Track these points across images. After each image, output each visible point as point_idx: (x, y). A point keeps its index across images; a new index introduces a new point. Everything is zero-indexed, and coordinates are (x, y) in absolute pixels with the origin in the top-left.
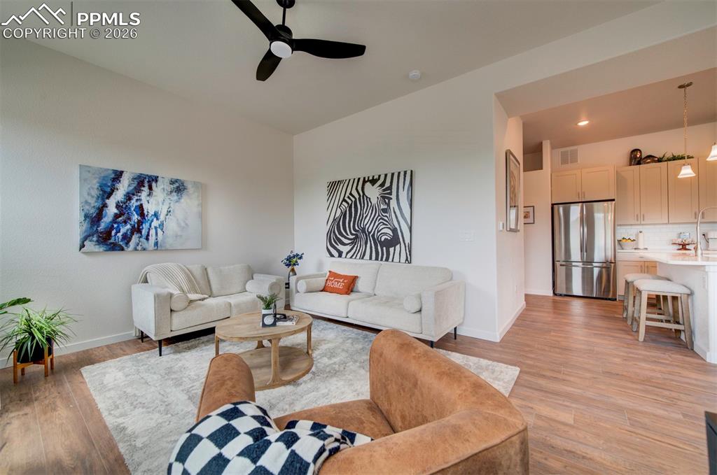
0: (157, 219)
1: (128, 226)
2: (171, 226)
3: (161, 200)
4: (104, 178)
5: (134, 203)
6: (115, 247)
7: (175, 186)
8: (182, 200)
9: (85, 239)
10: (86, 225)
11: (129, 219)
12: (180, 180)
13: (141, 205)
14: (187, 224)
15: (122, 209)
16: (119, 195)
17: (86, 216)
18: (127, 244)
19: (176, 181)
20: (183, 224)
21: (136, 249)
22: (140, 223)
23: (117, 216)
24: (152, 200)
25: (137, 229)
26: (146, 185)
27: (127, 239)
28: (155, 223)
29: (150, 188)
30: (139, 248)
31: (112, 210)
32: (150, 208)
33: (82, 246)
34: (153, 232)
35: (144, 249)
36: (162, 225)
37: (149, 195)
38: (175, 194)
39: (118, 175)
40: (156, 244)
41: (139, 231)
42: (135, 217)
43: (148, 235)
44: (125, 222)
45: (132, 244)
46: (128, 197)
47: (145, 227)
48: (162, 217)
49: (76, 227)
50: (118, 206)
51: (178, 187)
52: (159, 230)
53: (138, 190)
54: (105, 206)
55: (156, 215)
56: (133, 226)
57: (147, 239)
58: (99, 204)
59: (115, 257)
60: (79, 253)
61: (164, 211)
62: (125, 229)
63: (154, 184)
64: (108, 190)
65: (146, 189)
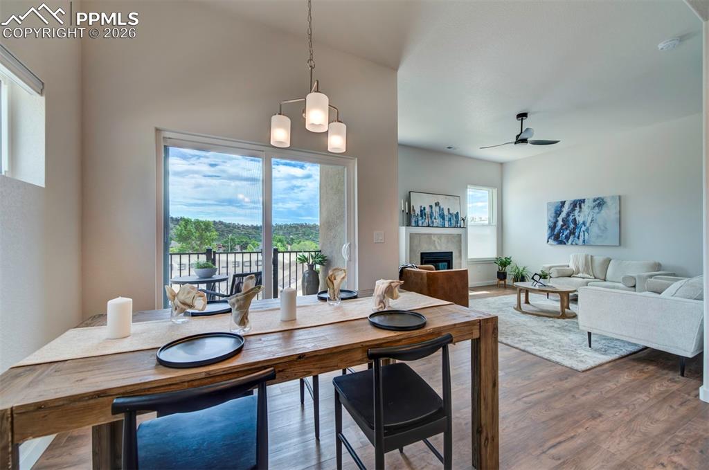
0: (585, 226)
1: (568, 231)
2: (594, 230)
3: (586, 213)
4: (557, 207)
5: (571, 218)
6: (562, 243)
7: (597, 203)
8: (603, 211)
9: (549, 238)
10: (549, 231)
11: (569, 227)
12: (600, 198)
13: (575, 218)
14: (606, 228)
15: (565, 221)
16: (563, 215)
17: (550, 227)
18: (567, 241)
19: (598, 199)
20: (603, 228)
21: (572, 244)
22: (574, 229)
23: (562, 226)
24: (582, 214)
25: (573, 233)
26: (578, 206)
27: (567, 238)
28: (583, 228)
29: (580, 207)
30: (574, 243)
31: (560, 223)
32: (580, 220)
33: (548, 241)
34: (582, 234)
35: (577, 244)
36: (587, 230)
37: (580, 212)
38: (597, 208)
39: (563, 203)
40: (584, 241)
41: (574, 234)
42: (572, 226)
43: (579, 236)
44: (567, 229)
45: (570, 241)
46: (568, 215)
47: (577, 231)
48: (588, 225)
49: (545, 232)
50: (563, 221)
51: (599, 203)
52: (586, 234)
53: (573, 210)
54: (557, 221)
55: (584, 224)
56: (570, 231)
57: (578, 238)
58: (554, 221)
59: (562, 247)
60: (547, 245)
61: (589, 221)
62: (566, 233)
63: (582, 205)
64: (558, 212)
65: (578, 209)
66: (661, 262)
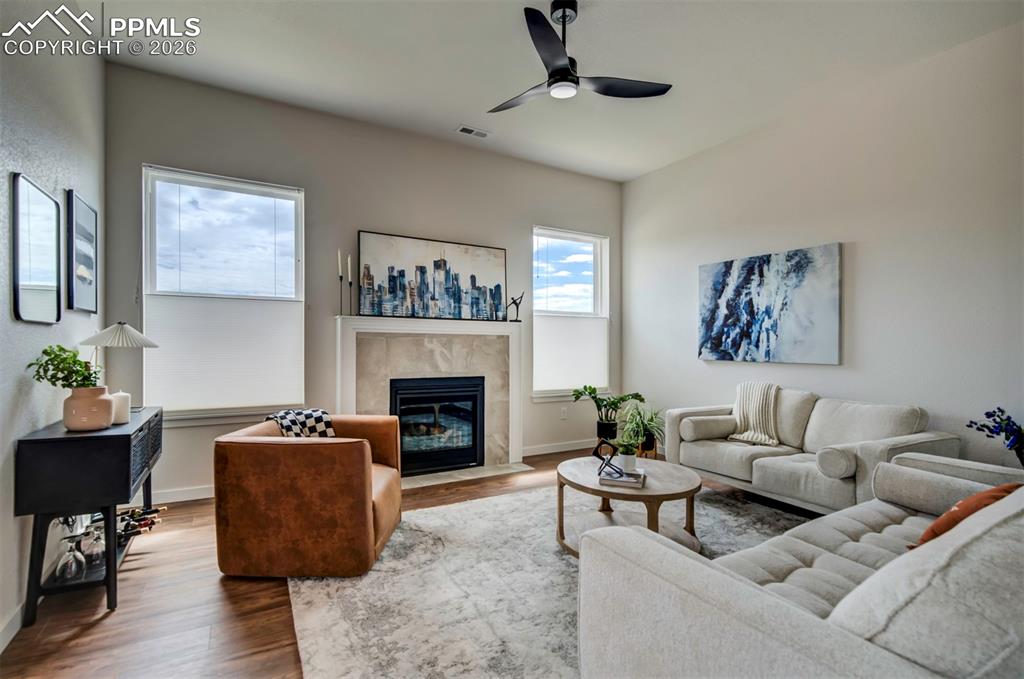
0: (770, 318)
1: (738, 330)
2: (788, 325)
3: (773, 288)
4: (717, 275)
5: (743, 299)
6: (725, 356)
7: (793, 262)
8: (804, 283)
9: (702, 346)
10: (703, 331)
11: (738, 320)
12: (801, 251)
13: (751, 300)
14: (811, 322)
15: (732, 307)
16: (729, 293)
17: (703, 321)
18: (736, 352)
19: (796, 253)
20: (806, 323)
21: (744, 360)
22: (749, 324)
23: (727, 318)
24: (764, 291)
25: (746, 334)
26: (756, 271)
27: (736, 345)
28: (767, 323)
29: (761, 275)
30: (748, 358)
31: (723, 311)
32: (760, 303)
33: (700, 353)
34: (763, 336)
35: (754, 360)
36: (775, 326)
37: (760, 284)
38: (793, 275)
39: (728, 265)
40: (768, 353)
41: (748, 336)
42: (745, 318)
43: (758, 341)
44: (735, 325)
45: (741, 352)
46: (738, 292)
47: (755, 328)
48: (775, 315)
49: (696, 332)
50: (728, 306)
51: (798, 263)
52: (771, 333)
53: (747, 281)
54: (717, 307)
55: (768, 312)
56: (742, 329)
57: (757, 346)
58: (711, 307)
59: (725, 367)
60: (700, 363)
61: (778, 306)
62: (735, 333)
63: (765, 268)
64: (720, 287)
65: (756, 278)
66: (923, 407)
